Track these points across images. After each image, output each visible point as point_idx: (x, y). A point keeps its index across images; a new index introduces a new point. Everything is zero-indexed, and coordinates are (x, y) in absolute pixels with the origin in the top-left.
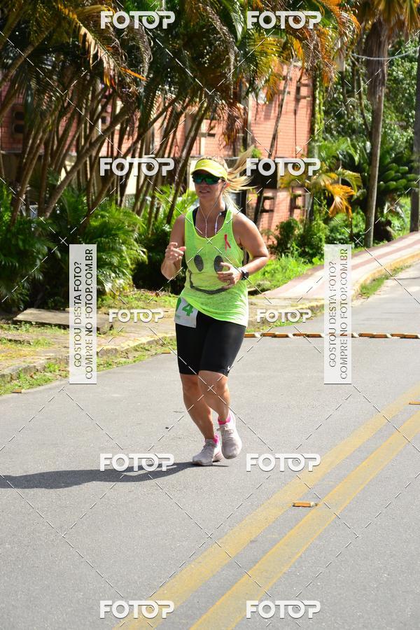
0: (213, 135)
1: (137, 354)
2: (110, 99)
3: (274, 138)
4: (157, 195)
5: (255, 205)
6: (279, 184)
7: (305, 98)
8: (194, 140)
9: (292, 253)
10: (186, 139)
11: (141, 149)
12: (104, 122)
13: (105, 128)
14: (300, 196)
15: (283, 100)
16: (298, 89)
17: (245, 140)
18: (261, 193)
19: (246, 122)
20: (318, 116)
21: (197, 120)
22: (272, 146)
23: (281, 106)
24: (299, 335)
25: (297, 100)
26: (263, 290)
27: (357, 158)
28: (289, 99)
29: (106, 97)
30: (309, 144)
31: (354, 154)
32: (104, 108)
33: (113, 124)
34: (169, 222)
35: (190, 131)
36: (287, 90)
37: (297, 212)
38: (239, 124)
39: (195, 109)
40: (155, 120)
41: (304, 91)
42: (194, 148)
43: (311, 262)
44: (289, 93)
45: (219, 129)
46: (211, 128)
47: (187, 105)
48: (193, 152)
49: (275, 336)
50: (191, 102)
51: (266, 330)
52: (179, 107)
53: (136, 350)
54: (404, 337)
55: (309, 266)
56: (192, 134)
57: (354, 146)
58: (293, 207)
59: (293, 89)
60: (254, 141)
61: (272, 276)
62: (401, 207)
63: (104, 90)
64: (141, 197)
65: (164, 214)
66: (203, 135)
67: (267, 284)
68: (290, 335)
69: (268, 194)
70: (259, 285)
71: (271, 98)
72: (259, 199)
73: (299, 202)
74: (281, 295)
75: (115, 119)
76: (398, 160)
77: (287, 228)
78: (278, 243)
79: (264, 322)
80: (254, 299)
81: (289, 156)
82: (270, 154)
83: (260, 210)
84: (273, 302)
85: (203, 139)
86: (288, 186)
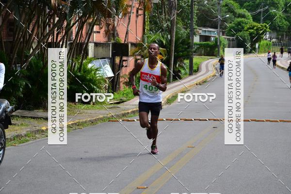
0: (99, 32)
2: (52, 16)
3: (127, 33)
4: (74, 59)
5: (118, 64)
6: (130, 54)
7: (140, 15)
8: (90, 34)
10: (87, 34)
11: (67, 39)
12: (49, 27)
13: (50, 29)
14: (139, 59)
15: (130, 16)
16: (137, 12)
17: (113, 34)
18: (121, 58)
19: (114, 25)
20: (146, 23)
21: (92, 26)
22: (126, 37)
23: (129, 19)
25: (137, 16)
26: (123, 102)
27: (164, 42)
28: (133, 16)
29: (50, 15)
30: (143, 36)
31: (163, 40)
32: (49, 20)
33: (54, 28)
34: (80, 71)
36: (132, 12)
38: (111, 27)
39: (91, 21)
40: (74, 24)
41: (140, 12)
42: (91, 38)
44: (133, 13)
45: (102, 31)
47: (87, 19)
48: (90, 40)
49: (129, 121)
50: (89, 18)
51: (125, 118)
52: (84, 20)
54: (186, 120)
56: (90, 32)
57: (163, 37)
59: (134, 11)
60: (118, 35)
61: (127, 95)
62: (185, 64)
63: (49, 12)
65: (78, 68)
66: (95, 32)
67: (125, 99)
68: (135, 120)
69: (124, 58)
70: (121, 100)
71: (125, 15)
72: (120, 61)
74: (131, 104)
75: (55, 26)
76: (183, 42)
79: (124, 115)
80: (119, 105)
81: (134, 41)
82: (125, 41)
83: (121, 66)
84: (128, 107)
85: (95, 34)
86: (133, 55)
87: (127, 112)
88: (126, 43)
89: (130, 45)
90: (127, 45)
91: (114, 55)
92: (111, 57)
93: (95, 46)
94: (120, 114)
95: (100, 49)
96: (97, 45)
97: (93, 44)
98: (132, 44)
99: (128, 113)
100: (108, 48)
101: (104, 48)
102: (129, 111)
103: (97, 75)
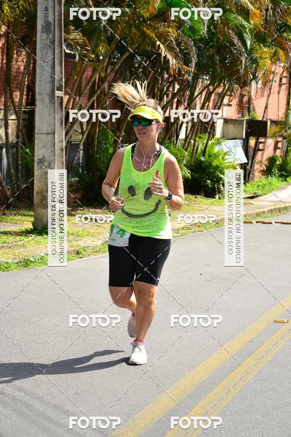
0: (231, 105)
1: (184, 231)
2: (172, 83)
3: (266, 107)
4: (197, 139)
5: (254, 146)
6: (268, 134)
7: (284, 84)
8: (220, 107)
9: (275, 175)
12: (167, 96)
13: (168, 100)
14: (280, 141)
15: (272, 85)
16: (281, 79)
17: (249, 108)
18: (257, 139)
19: (250, 98)
21: (221, 96)
22: (265, 112)
23: (270, 89)
24: (278, 223)
25: (280, 86)
26: (257, 196)
28: (275, 85)
29: (169, 82)
30: (286, 111)
32: (168, 88)
33: (173, 98)
34: (204, 155)
35: (217, 103)
36: (274, 80)
37: (278, 151)
38: (245, 99)
39: (220, 90)
40: (197, 96)
41: (285, 80)
43: (286, 180)
44: (275, 81)
45: (235, 102)
46: (230, 101)
47: (216, 88)
49: (264, 223)
50: (219, 86)
51: (259, 219)
52: (211, 89)
53: (183, 229)
55: (285, 182)
56: (219, 105)
58: (276, 148)
59: (278, 80)
60: (254, 109)
61: (263, 188)
63: (168, 78)
64: (188, 141)
65: (201, 150)
66: (225, 105)
67: (260, 192)
68: (273, 222)
69: (262, 140)
70: (255, 193)
71: (265, 84)
72: (256, 143)
73: (280, 145)
74: (268, 199)
75: (174, 96)
77: (272, 160)
78: (267, 169)
79: (258, 215)
80: (251, 201)
81: (274, 118)
82: (263, 117)
83: (256, 149)
84: (263, 203)
85: (224, 108)
86: (273, 136)
87: (262, 210)
88: (264, 119)
89: (269, 123)
90: (265, 123)
91: (248, 135)
92: (244, 137)
93: (224, 123)
94: (253, 213)
95: (231, 128)
96: (226, 121)
97: (222, 121)
98: (273, 122)
99: (264, 212)
100: (242, 126)
101: (236, 126)
102: (266, 210)
103: (226, 161)
